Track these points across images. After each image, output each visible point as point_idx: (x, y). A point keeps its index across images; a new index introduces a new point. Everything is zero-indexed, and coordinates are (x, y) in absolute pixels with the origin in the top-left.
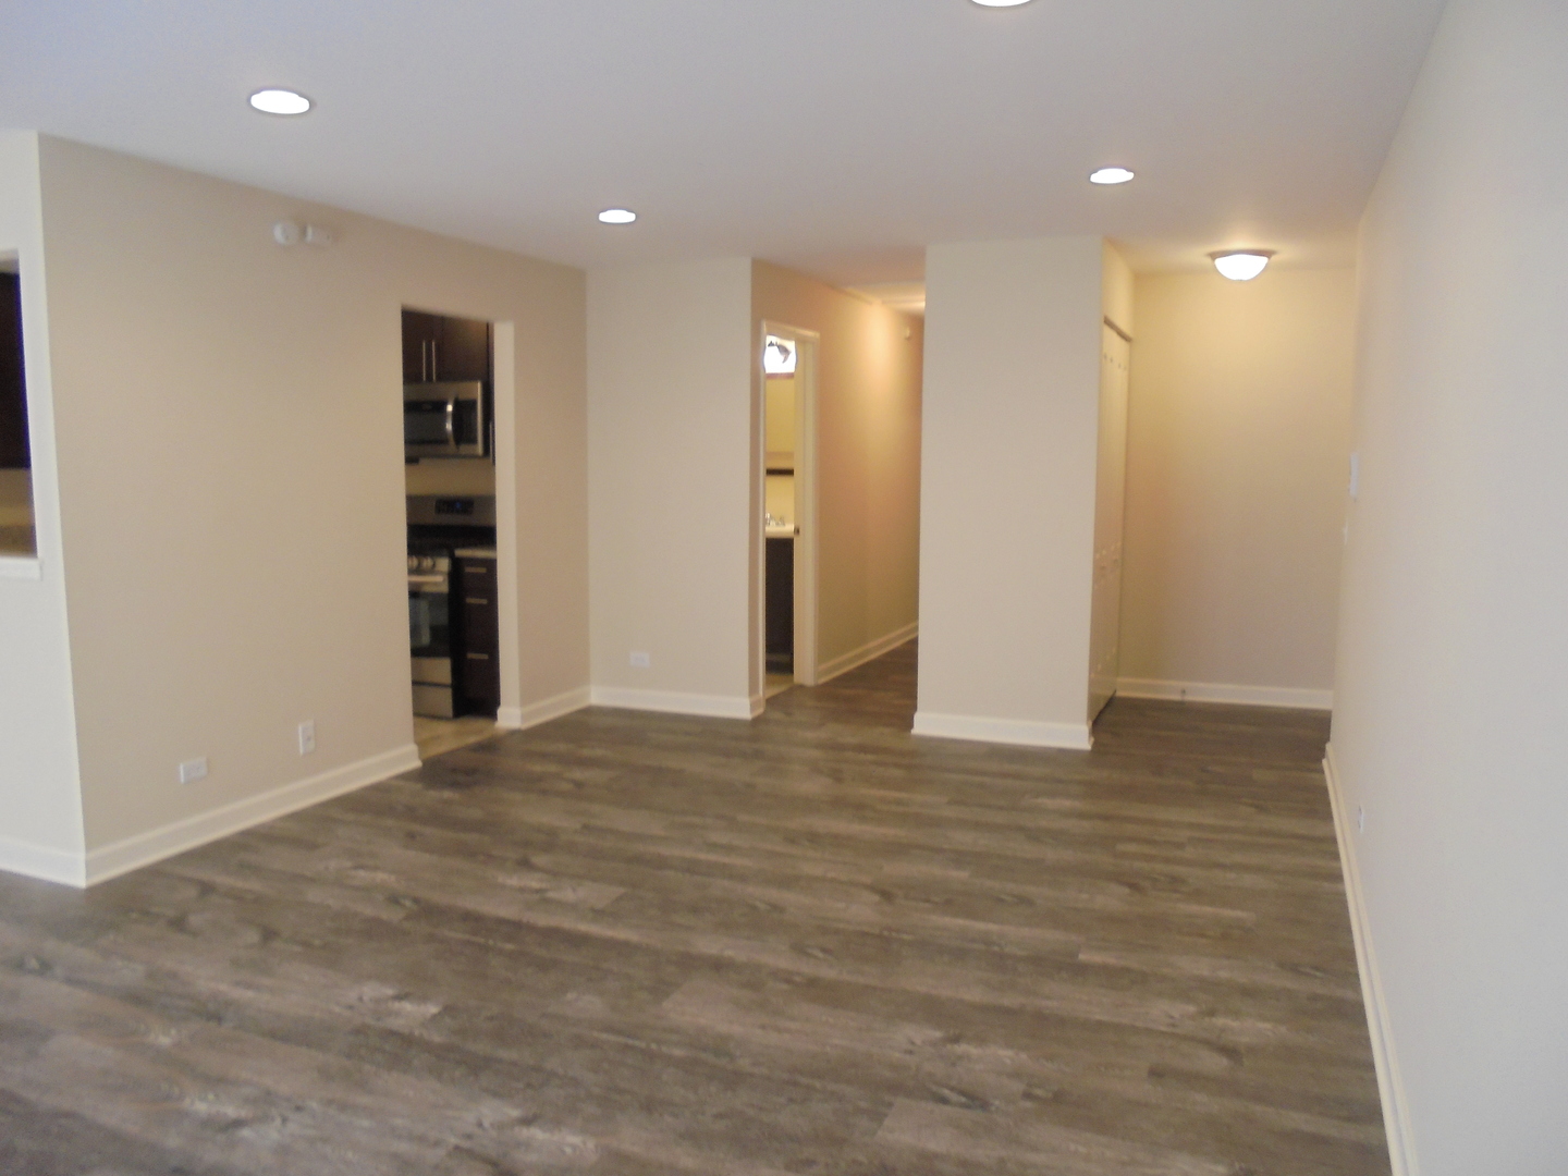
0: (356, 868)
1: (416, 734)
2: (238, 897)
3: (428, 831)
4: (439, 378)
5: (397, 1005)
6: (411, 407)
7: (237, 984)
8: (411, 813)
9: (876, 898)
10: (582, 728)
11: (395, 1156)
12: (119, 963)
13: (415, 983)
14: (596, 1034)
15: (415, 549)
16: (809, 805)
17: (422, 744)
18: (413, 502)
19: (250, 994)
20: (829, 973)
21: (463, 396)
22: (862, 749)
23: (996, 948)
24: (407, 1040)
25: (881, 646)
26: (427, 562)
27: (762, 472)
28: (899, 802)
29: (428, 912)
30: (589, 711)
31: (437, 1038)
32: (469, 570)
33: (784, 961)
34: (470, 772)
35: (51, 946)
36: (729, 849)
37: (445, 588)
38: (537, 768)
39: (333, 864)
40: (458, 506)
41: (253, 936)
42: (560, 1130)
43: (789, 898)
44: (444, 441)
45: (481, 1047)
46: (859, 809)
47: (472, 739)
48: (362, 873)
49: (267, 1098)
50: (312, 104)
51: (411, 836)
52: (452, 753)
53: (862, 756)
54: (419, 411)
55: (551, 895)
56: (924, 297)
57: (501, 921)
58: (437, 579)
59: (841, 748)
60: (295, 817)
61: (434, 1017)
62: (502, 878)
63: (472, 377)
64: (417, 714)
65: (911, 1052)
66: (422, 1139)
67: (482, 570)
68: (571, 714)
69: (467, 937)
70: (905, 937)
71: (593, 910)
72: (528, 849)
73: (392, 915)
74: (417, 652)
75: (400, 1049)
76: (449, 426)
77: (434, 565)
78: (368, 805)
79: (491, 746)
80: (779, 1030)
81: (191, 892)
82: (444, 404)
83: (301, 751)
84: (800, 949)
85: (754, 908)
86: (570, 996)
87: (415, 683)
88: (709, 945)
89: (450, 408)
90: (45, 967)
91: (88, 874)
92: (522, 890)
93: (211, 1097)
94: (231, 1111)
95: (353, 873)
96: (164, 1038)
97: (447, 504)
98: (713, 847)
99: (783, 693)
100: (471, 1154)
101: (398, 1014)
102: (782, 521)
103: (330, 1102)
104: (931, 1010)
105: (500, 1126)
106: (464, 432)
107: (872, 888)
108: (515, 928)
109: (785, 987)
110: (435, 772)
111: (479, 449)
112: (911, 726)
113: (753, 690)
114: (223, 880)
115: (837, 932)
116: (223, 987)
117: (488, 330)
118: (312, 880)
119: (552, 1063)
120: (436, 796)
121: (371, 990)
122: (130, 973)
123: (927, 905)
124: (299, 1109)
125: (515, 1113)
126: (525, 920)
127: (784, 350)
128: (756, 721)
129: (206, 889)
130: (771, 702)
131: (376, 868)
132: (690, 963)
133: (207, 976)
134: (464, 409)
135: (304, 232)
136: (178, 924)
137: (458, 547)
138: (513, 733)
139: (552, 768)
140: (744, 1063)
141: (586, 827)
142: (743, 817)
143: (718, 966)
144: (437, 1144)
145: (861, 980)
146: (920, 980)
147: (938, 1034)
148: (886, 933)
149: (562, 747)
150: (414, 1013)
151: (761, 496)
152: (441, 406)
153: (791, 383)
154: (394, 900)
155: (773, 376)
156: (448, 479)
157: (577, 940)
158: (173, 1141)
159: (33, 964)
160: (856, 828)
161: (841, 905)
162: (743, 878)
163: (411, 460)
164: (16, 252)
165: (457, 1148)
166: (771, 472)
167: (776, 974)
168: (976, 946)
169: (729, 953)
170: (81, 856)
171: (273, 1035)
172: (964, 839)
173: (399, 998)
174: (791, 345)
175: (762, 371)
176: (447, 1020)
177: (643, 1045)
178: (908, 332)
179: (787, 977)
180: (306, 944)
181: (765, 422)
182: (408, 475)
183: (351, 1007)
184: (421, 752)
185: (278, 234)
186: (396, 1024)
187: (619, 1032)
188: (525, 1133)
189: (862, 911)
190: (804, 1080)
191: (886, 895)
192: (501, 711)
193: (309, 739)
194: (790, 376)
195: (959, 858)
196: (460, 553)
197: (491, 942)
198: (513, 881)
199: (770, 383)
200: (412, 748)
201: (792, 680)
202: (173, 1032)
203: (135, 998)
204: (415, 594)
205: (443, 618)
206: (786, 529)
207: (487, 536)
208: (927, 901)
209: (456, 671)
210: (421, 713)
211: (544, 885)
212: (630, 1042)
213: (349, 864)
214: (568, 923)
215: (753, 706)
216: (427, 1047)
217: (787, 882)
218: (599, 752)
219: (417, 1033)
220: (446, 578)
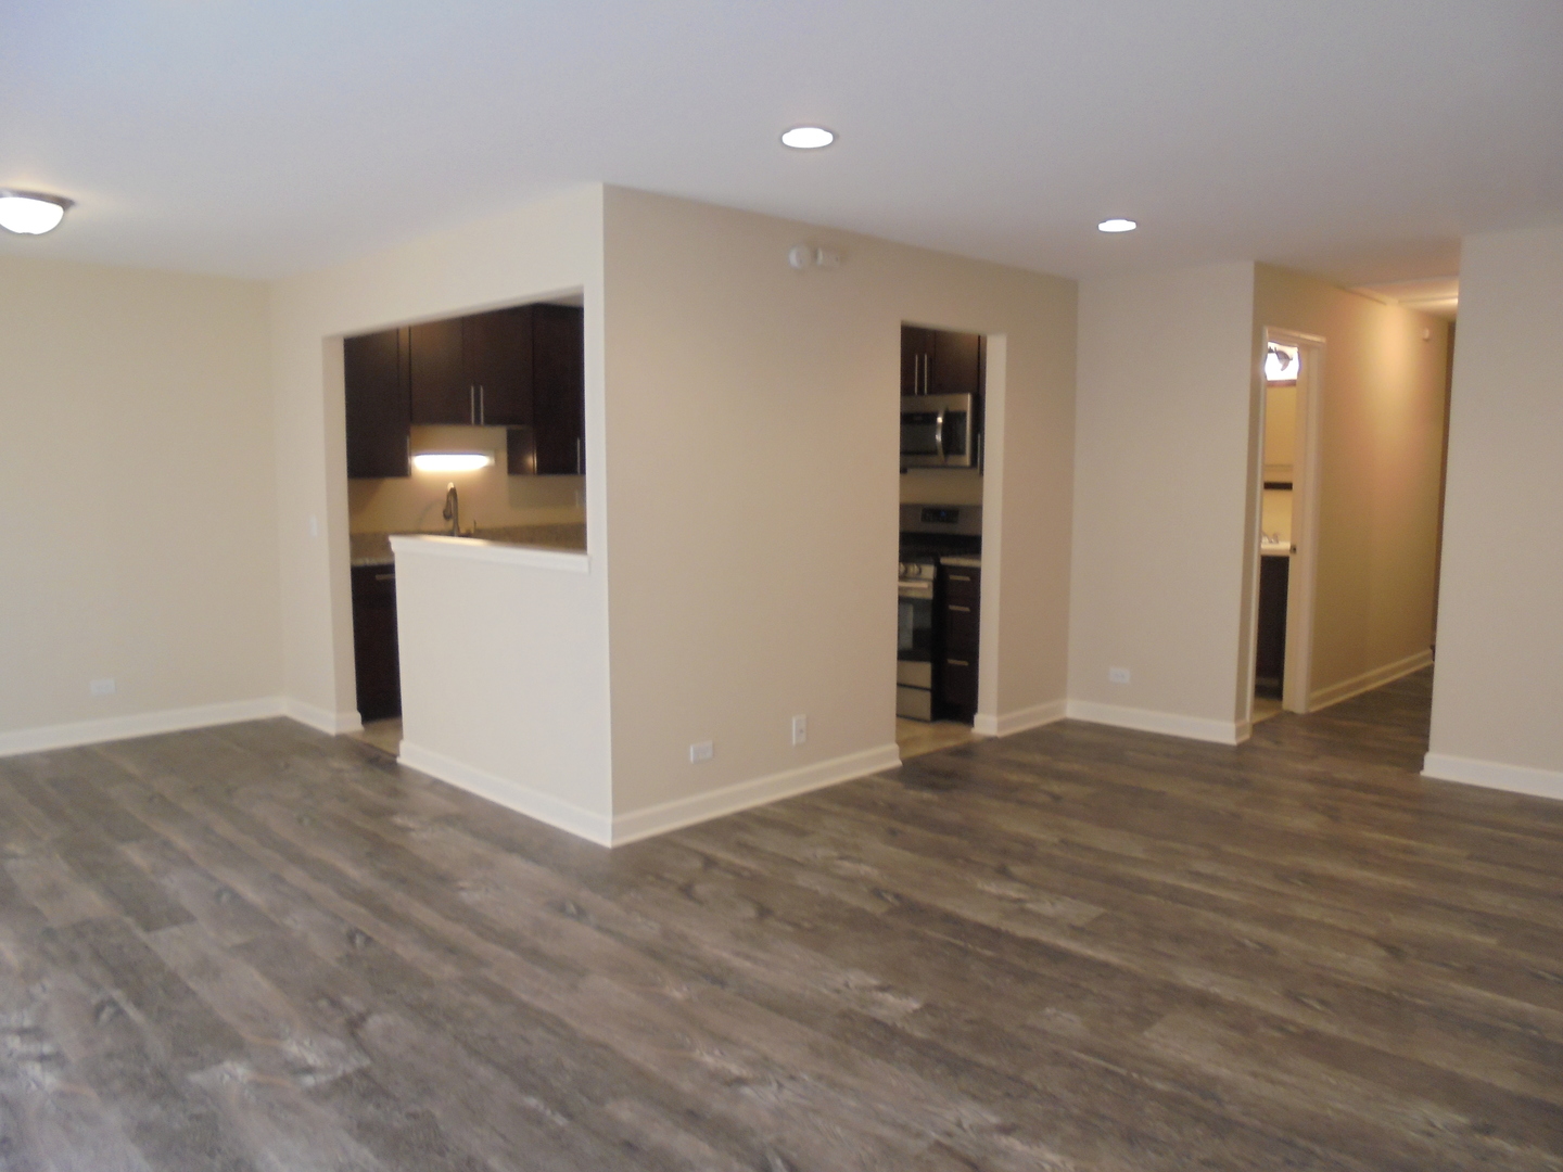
0: (841, 858)
1: (897, 735)
2: (737, 872)
3: (909, 829)
4: (930, 392)
5: (880, 996)
6: (907, 419)
7: (738, 954)
8: (892, 809)
9: (1382, 953)
10: (1057, 740)
11: (880, 1139)
12: (639, 920)
13: (898, 977)
14: (1075, 1053)
15: (906, 556)
16: (1302, 842)
17: (902, 743)
18: (906, 510)
19: (748, 964)
20: (1328, 1027)
21: (952, 409)
22: (1360, 786)
23: (1535, 1033)
24: (891, 1031)
25: (1383, 675)
26: (914, 569)
27: (1260, 486)
28: (1406, 850)
29: (910, 909)
30: (1064, 724)
31: (919, 1034)
32: (953, 577)
33: (1278, 1009)
34: (949, 775)
35: (585, 894)
36: (1213, 880)
37: (929, 595)
38: (1014, 777)
39: (821, 852)
40: (943, 514)
41: (750, 912)
42: (1039, 1147)
43: (1281, 939)
44: (934, 452)
45: (961, 1049)
46: (1361, 854)
47: (950, 743)
48: (847, 864)
49: (764, 1063)
50: (835, 137)
51: (893, 832)
52: (929, 755)
53: (1362, 795)
54: (913, 422)
55: (1029, 906)
56: (1457, 294)
57: (981, 927)
58: (923, 588)
59: (1337, 784)
60: (785, 803)
61: (915, 1011)
62: (981, 885)
63: (961, 390)
64: (898, 715)
65: (1430, 1135)
66: (904, 1128)
67: (967, 579)
68: (1048, 726)
69: (947, 939)
70: (1419, 1002)
71: (1073, 928)
72: (1007, 858)
73: (875, 908)
74: (904, 655)
75: (884, 1038)
76: (939, 438)
77: (920, 571)
78: (850, 798)
79: (966, 751)
80: (1272, 1082)
81: (697, 864)
82: (935, 416)
83: (794, 742)
84: (1294, 997)
85: (1243, 946)
86: (1048, 1011)
87: (900, 685)
88: (1192, 978)
89: (940, 420)
90: (581, 913)
91: (614, 836)
92: (1000, 898)
93: (717, 1052)
94: (735, 1069)
95: (839, 862)
96: (677, 993)
97: (935, 513)
98: (1197, 876)
99: (1272, 720)
100: (950, 1151)
101: (880, 1004)
102: (1276, 538)
103: (820, 1077)
104: (1453, 1090)
105: (981, 1130)
106: (952, 444)
107: (1377, 942)
108: (994, 936)
109: (1277, 1034)
110: (914, 772)
111: (967, 460)
112: (1422, 768)
113: (1239, 714)
114: (723, 855)
115: (1338, 985)
116: (726, 955)
117: (980, 344)
118: (801, 865)
119: (1030, 1076)
120: (915, 796)
121: (856, 978)
122: (648, 930)
123: (1444, 969)
124: (792, 1078)
125: (994, 1120)
126: (1003, 928)
127: (1284, 357)
128: (1241, 748)
129: (709, 862)
130: (1258, 728)
131: (860, 861)
132: (1174, 995)
133: (712, 942)
134: (954, 419)
135: (815, 256)
136: (686, 891)
137: (943, 555)
138: (990, 740)
139: (1029, 779)
140: (1233, 1111)
141: (1065, 843)
142: (1230, 849)
143: (1204, 1002)
144: (919, 1135)
145: (1367, 1042)
146: (1441, 1055)
147: (1463, 1120)
148: (1395, 993)
149: (1038, 758)
150: (897, 1006)
151: (1258, 509)
152: (931, 418)
153: (1292, 390)
154: (877, 893)
155: (1273, 384)
156: (939, 489)
157: (1057, 956)
158: (686, 1086)
159: (572, 908)
160: (1358, 874)
161: (1341, 955)
162: (1228, 911)
163: (903, 470)
164: (582, 287)
165: (938, 1144)
166: (1269, 486)
167: (1267, 1019)
168: (1507, 1025)
169: (1215, 990)
170: (608, 820)
171: (770, 1006)
172: (1491, 901)
173: (882, 989)
174: (1292, 352)
175: (1263, 380)
176: (929, 1018)
177: (1123, 1071)
178: (1427, 334)
179: (1280, 1024)
180: (797, 925)
181: (1264, 432)
182: (902, 484)
183: (838, 991)
184: (901, 751)
185: (793, 259)
186: (881, 1013)
187: (1099, 1055)
188: (1005, 1141)
189: (1367, 965)
190: (1302, 1143)
191: (1394, 951)
192: (978, 718)
193: (801, 731)
194: (1292, 383)
195: (1485, 921)
196: (945, 561)
197: (970, 946)
198: (993, 888)
199: (1271, 392)
200: (894, 747)
201: (1280, 707)
202: (685, 989)
203: (652, 952)
204: (903, 600)
205: (927, 622)
206: (1283, 547)
207: (972, 545)
208: (1445, 965)
209: (937, 676)
210: (903, 715)
211: (1022, 896)
212: (1111, 1067)
213: (835, 854)
214: (1047, 936)
215: (1239, 732)
216: (908, 1040)
217: (1280, 922)
218: (1076, 767)
219: (899, 1025)
220: (931, 584)
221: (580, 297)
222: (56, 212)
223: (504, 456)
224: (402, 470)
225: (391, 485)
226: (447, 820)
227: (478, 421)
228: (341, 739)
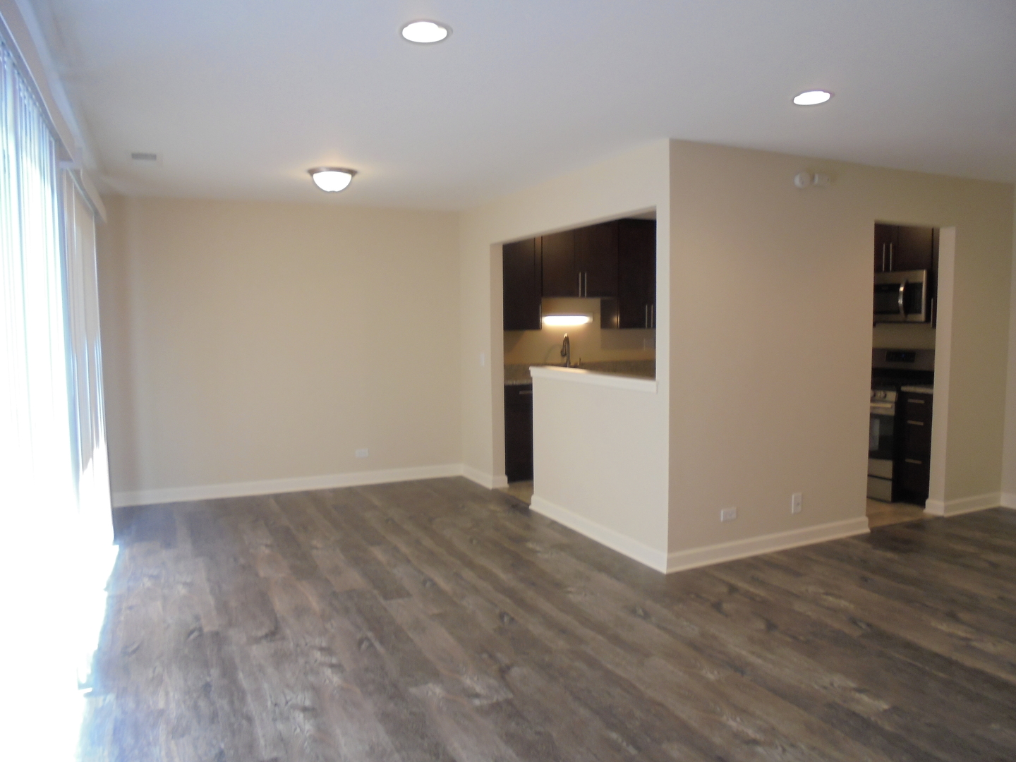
0: (827, 594)
1: (867, 510)
2: (752, 598)
3: (877, 578)
4: (894, 270)
5: (858, 695)
6: (878, 289)
7: (753, 653)
8: (863, 563)
10: (993, 522)
12: (685, 623)
13: (871, 683)
15: (876, 385)
17: (871, 517)
18: (876, 352)
19: (760, 662)
21: (911, 281)
24: (866, 722)
26: (881, 394)
29: (879, 635)
30: (999, 511)
31: (888, 728)
32: (911, 400)
34: (907, 542)
35: (649, 603)
37: (892, 413)
38: (959, 547)
39: (811, 589)
40: (905, 355)
41: (761, 625)
44: (898, 312)
47: (907, 519)
48: (830, 599)
49: (772, 731)
50: (832, 95)
51: (864, 579)
52: (891, 526)
54: (883, 292)
55: (975, 644)
57: (936, 655)
58: (888, 406)
60: (787, 553)
61: (885, 711)
62: (934, 623)
63: (919, 267)
64: (868, 497)
67: (922, 402)
69: (909, 660)
71: (1012, 665)
72: (955, 606)
73: (855, 633)
74: (873, 455)
75: (862, 727)
76: (901, 301)
77: (885, 396)
79: (920, 525)
81: (724, 589)
82: (898, 286)
83: (793, 511)
86: (994, 726)
87: (870, 476)
89: (902, 289)
90: (646, 616)
91: (668, 566)
92: (951, 635)
93: (738, 720)
94: (751, 733)
95: (825, 597)
96: (711, 675)
101: (858, 702)
103: (814, 749)
106: (911, 305)
108: (948, 664)
110: (879, 537)
111: (922, 317)
114: (742, 585)
116: (744, 653)
118: (797, 597)
120: (881, 555)
121: (839, 680)
122: (691, 630)
124: (793, 746)
126: (954, 658)
129: (733, 589)
131: (840, 597)
133: (735, 643)
134: (912, 289)
135: (813, 178)
136: (717, 606)
137: (903, 385)
138: (938, 519)
139: (971, 549)
141: (1002, 598)
149: (977, 535)
150: (871, 705)
152: (896, 288)
154: (854, 621)
156: (901, 338)
157: (1000, 685)
158: (717, 740)
159: (640, 612)
163: (874, 325)
164: (655, 207)
170: (664, 555)
173: (859, 690)
176: (895, 716)
180: (794, 638)
182: (873, 334)
183: (825, 688)
184: (870, 524)
185: (797, 181)
186: (858, 708)
192: (928, 502)
193: (798, 504)
196: (904, 389)
197: (927, 668)
198: (944, 627)
200: (865, 519)
202: (716, 672)
203: (692, 645)
204: (874, 416)
205: (890, 432)
207: (927, 378)
209: (897, 470)
210: (871, 498)
211: (969, 636)
213: (822, 591)
214: (990, 669)
216: (880, 731)
218: (1010, 544)
219: (873, 719)
220: (894, 405)
221: (654, 213)
222: (348, 177)
223: (598, 316)
224: (536, 325)
225: (529, 335)
226: (561, 547)
227: (583, 295)
228: (495, 491)
